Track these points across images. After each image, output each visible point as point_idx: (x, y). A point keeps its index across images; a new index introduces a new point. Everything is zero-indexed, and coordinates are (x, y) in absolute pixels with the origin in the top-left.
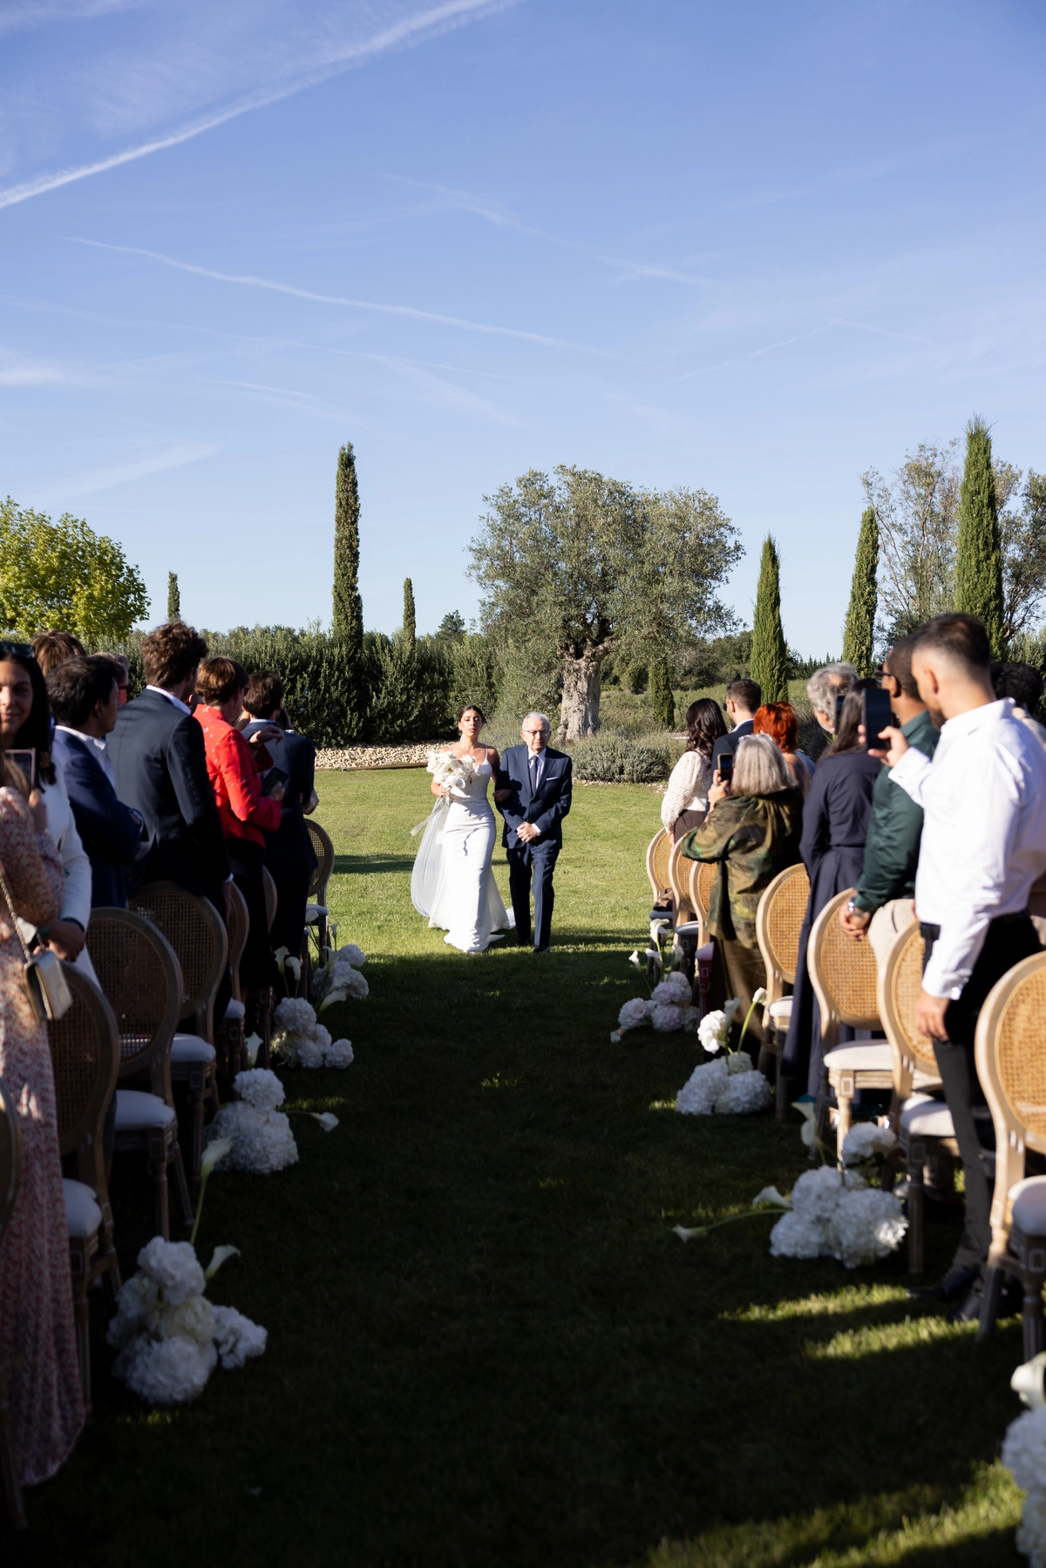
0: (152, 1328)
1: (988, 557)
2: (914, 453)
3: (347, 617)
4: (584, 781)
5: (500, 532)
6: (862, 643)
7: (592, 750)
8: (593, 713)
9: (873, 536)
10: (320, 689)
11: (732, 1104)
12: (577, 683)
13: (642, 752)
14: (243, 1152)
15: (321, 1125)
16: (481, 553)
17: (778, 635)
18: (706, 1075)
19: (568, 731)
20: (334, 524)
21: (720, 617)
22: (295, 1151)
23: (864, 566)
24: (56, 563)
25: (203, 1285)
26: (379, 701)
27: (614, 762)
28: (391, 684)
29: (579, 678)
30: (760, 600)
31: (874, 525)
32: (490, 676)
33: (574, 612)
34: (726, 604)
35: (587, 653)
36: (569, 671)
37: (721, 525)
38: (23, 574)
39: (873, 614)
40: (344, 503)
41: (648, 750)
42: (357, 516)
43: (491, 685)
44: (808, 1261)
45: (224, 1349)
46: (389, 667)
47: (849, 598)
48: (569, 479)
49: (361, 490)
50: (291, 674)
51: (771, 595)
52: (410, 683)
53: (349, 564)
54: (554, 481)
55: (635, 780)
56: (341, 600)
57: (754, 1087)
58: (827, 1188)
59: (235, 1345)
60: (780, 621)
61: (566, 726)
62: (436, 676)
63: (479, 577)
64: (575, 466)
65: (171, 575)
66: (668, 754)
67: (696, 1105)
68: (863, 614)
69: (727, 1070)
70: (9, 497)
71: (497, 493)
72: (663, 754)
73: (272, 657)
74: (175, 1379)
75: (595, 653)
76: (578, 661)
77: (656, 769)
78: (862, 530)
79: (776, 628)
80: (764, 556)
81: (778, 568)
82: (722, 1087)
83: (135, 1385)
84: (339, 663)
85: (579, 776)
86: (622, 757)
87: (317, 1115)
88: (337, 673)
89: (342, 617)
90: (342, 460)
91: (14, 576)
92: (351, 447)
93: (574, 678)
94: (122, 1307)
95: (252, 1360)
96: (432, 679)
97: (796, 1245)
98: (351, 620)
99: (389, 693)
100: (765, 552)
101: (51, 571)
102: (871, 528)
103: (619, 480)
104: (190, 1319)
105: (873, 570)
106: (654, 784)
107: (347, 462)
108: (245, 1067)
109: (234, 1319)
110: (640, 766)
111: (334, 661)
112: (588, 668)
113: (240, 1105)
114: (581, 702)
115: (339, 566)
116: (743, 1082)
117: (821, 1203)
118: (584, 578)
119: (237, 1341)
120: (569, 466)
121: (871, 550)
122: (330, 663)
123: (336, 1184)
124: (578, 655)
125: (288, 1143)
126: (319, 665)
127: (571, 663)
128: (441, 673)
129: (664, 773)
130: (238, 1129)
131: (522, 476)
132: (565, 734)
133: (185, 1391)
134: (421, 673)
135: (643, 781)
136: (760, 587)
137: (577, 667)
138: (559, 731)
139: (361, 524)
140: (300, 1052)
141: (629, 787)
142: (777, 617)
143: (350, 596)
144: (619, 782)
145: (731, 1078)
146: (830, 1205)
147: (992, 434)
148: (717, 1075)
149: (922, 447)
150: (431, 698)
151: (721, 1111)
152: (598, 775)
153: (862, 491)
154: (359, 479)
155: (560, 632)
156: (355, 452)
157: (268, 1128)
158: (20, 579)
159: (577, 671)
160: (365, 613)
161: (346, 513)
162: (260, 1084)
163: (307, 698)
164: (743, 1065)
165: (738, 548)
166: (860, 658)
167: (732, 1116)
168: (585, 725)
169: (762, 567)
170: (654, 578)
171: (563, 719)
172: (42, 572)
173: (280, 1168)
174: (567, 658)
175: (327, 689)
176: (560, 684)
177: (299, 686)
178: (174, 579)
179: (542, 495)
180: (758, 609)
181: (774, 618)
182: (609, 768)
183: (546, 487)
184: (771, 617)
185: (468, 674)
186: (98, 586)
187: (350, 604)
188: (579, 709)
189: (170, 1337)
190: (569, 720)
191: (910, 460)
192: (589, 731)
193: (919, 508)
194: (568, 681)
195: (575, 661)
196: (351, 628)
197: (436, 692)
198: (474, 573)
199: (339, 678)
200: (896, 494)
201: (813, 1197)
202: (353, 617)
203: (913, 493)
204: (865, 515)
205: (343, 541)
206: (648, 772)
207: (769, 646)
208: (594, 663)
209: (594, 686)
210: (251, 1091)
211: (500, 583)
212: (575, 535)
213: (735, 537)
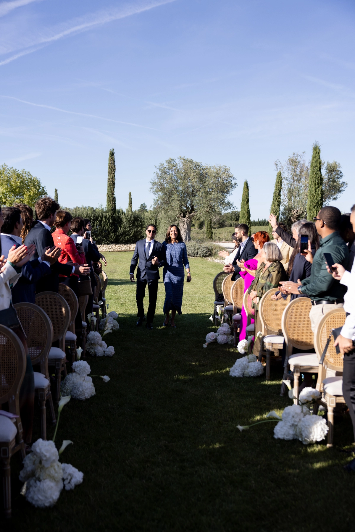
0: (37, 476)
1: (318, 187)
2: (291, 155)
3: (111, 203)
5: (160, 177)
8: (189, 235)
9: (280, 180)
10: (102, 226)
11: (250, 373)
13: (204, 248)
14: (75, 392)
15: (104, 380)
16: (154, 184)
17: (248, 212)
18: (241, 363)
20: (107, 174)
21: (229, 205)
22: (94, 391)
23: (277, 190)
24: (19, 184)
25: (58, 458)
26: (121, 230)
27: (195, 251)
28: (125, 225)
29: (184, 224)
30: (243, 200)
31: (281, 177)
33: (183, 203)
34: (231, 202)
35: (187, 216)
36: (181, 222)
37: (230, 177)
38: (8, 188)
39: (280, 205)
40: (111, 167)
41: (206, 247)
42: (115, 172)
45: (66, 482)
46: (124, 220)
47: (272, 200)
48: (182, 161)
49: (116, 163)
50: (93, 221)
51: (246, 199)
52: (131, 224)
53: (112, 187)
54: (177, 161)
55: (201, 257)
56: (109, 198)
57: (258, 367)
58: (296, 413)
60: (249, 207)
62: (139, 223)
63: (153, 192)
64: (184, 157)
65: (55, 189)
66: (212, 248)
67: (237, 373)
68: (277, 205)
69: (248, 361)
70: (5, 163)
71: (159, 165)
72: (211, 248)
73: (87, 215)
74: (46, 497)
75: (190, 216)
76: (184, 219)
77: (208, 253)
78: (277, 178)
79: (248, 209)
81: (249, 190)
82: (247, 367)
86: (197, 249)
87: (102, 377)
88: (107, 221)
89: (110, 203)
90: (111, 153)
91: (5, 188)
92: (113, 150)
93: (183, 224)
94: (25, 466)
95: (77, 486)
96: (138, 224)
97: (284, 434)
98: (112, 204)
99: (124, 227)
100: (245, 185)
101: (17, 187)
102: (280, 178)
103: (198, 162)
104: (52, 472)
105: (280, 191)
106: (208, 258)
107: (112, 154)
108: (76, 360)
109: (71, 469)
110: (203, 252)
111: (107, 217)
112: (187, 221)
113: (74, 374)
114: (185, 232)
115: (109, 187)
116: (254, 366)
117: (294, 419)
118: (187, 192)
119: (71, 479)
120: (182, 157)
121: (280, 185)
122: (106, 218)
123: (109, 405)
124: (184, 217)
125: (92, 388)
126: (102, 218)
127: (182, 219)
128: (141, 222)
129: (211, 254)
130: (74, 383)
131: (167, 160)
133: (50, 502)
134: (134, 221)
135: (204, 257)
136: (243, 196)
137: (184, 220)
139: (116, 174)
140: (96, 351)
141: (200, 259)
142: (248, 206)
143: (112, 196)
144: (196, 257)
145: (250, 364)
146: (297, 420)
147: (321, 148)
148: (244, 363)
149: (294, 154)
150: (137, 229)
151: (246, 375)
152: (190, 255)
153: (275, 167)
154: (116, 160)
155: (179, 209)
156: (115, 151)
157: (84, 383)
158: (7, 189)
159: (183, 222)
160: (116, 202)
161: (111, 170)
162: (82, 366)
163: (98, 229)
164: (254, 359)
165: (235, 184)
167: (250, 378)
168: (186, 239)
169: (244, 190)
170: (208, 193)
172: (14, 187)
173: (89, 398)
174: (180, 217)
175: (104, 226)
177: (95, 225)
178: (56, 190)
179: (174, 166)
180: (242, 203)
181: (247, 206)
182: (193, 253)
183: (175, 164)
184: (246, 206)
185: (149, 222)
186: (32, 192)
187: (112, 199)
189: (44, 480)
191: (290, 158)
193: (292, 173)
194: (181, 225)
196: (112, 207)
197: (139, 228)
198: (152, 190)
199: (108, 222)
200: (285, 168)
201: (291, 417)
202: (113, 203)
203: (290, 168)
204: (278, 173)
205: (110, 179)
206: (206, 254)
207: (245, 215)
208: (189, 219)
209: (189, 227)
210: (78, 369)
211: (160, 193)
212: (184, 179)
213: (234, 181)
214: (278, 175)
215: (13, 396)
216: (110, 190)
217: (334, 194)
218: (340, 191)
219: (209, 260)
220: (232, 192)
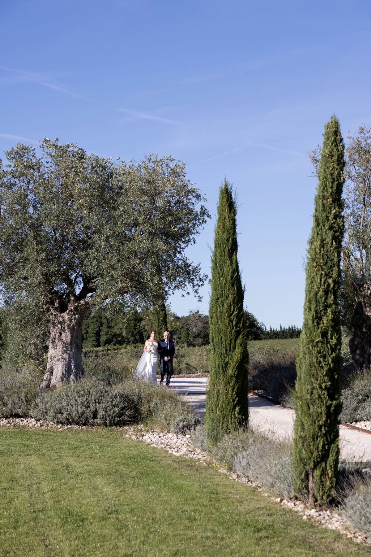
4: (60, 426)
6: (328, 275)
7: (68, 396)
8: (76, 361)
9: (338, 150)
12: (61, 334)
13: (116, 397)
17: (236, 281)
19: (53, 377)
21: (188, 273)
23: (329, 184)
27: (88, 407)
29: (63, 330)
30: (217, 245)
31: (338, 138)
33: (53, 268)
35: (70, 307)
36: (54, 323)
37: (189, 192)
39: (340, 241)
41: (122, 395)
48: (53, 152)
51: (228, 240)
54: (40, 154)
55: (107, 424)
60: (237, 267)
61: (51, 373)
64: (57, 140)
66: (140, 398)
68: (329, 240)
72: (136, 399)
75: (78, 306)
76: (62, 314)
77: (128, 413)
78: (326, 144)
79: (233, 273)
80: (221, 202)
81: (235, 213)
85: (55, 421)
86: (95, 403)
93: (60, 330)
100: (222, 198)
102: (335, 140)
105: (339, 190)
106: (126, 428)
110: (112, 411)
112: (71, 321)
114: (65, 352)
120: (53, 141)
121: (336, 166)
124: (63, 308)
127: (56, 316)
129: (134, 417)
131: (10, 149)
132: (50, 380)
135: (116, 424)
136: (217, 232)
137: (61, 319)
138: (45, 377)
141: (102, 431)
142: (234, 262)
144: (93, 426)
149: (362, 130)
152: (73, 420)
155: (43, 286)
159: (61, 323)
166: (326, 292)
168: (68, 372)
169: (219, 213)
170: (123, 238)
171: (49, 366)
174: (52, 312)
176: (46, 335)
179: (30, 166)
180: (215, 255)
181: (231, 263)
182: (83, 413)
183: (33, 160)
184: (229, 262)
188: (62, 358)
190: (54, 367)
192: (72, 377)
194: (55, 332)
195: (59, 314)
204: (328, 127)
206: (120, 417)
208: (77, 316)
209: (77, 337)
213: (201, 203)
214: (327, 133)
219: (127, 436)
220: (196, 237)
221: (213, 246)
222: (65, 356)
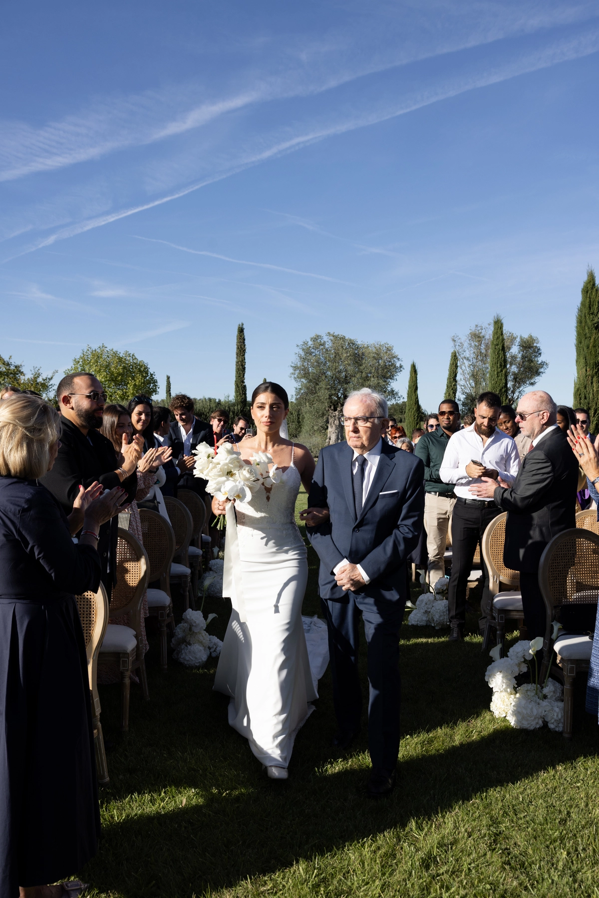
0: (188, 641)
1: (502, 371)
2: (473, 328)
3: (240, 394)
5: (304, 359)
9: (455, 362)
14: (212, 589)
16: (295, 368)
17: (417, 402)
19: (331, 441)
20: (235, 356)
21: (393, 394)
23: (452, 374)
24: (121, 371)
25: (205, 627)
29: (335, 419)
30: (410, 387)
32: (299, 418)
33: (333, 392)
34: (396, 389)
36: (331, 416)
37: (394, 357)
38: (108, 376)
39: (455, 394)
40: (239, 347)
42: (245, 353)
43: (299, 422)
44: (422, 627)
45: (212, 650)
47: (446, 387)
48: (332, 338)
49: (246, 342)
51: (414, 386)
53: (241, 372)
54: (325, 339)
56: (238, 387)
58: (429, 600)
59: (216, 649)
60: (418, 396)
61: (330, 439)
63: (295, 378)
64: (334, 333)
65: (167, 376)
68: (451, 393)
70: (103, 344)
71: (302, 343)
74: (196, 658)
76: (335, 412)
78: (451, 360)
79: (416, 399)
80: (411, 370)
81: (417, 375)
83: (182, 660)
84: (237, 413)
89: (238, 394)
90: (239, 329)
91: (104, 376)
92: (243, 324)
94: (176, 634)
97: (418, 621)
100: (412, 368)
101: (119, 374)
102: (455, 358)
103: (352, 338)
104: (201, 638)
105: (456, 376)
107: (241, 330)
109: (216, 640)
112: (339, 415)
113: (211, 572)
114: (336, 429)
115: (237, 373)
117: (427, 606)
118: (337, 378)
119: (217, 647)
120: (332, 333)
121: (455, 368)
122: (233, 413)
124: (335, 410)
127: (332, 413)
131: (312, 337)
132: (329, 442)
133: (199, 662)
136: (409, 382)
137: (334, 415)
138: (327, 441)
139: (246, 356)
142: (416, 395)
143: (242, 385)
146: (430, 606)
147: (503, 321)
149: (477, 326)
153: (452, 344)
154: (246, 338)
155: (328, 400)
156: (244, 327)
158: (106, 377)
159: (335, 416)
160: (247, 392)
161: (241, 351)
162: (219, 565)
165: (401, 367)
169: (410, 374)
171: (328, 436)
172: (116, 375)
174: (330, 411)
176: (327, 422)
178: (168, 378)
179: (321, 344)
180: (409, 391)
183: (322, 341)
184: (414, 395)
185: (290, 418)
186: (138, 381)
187: (242, 388)
189: (194, 644)
190: (331, 436)
191: (471, 331)
193: (475, 351)
194: (331, 420)
196: (242, 398)
198: (293, 376)
200: (466, 345)
201: (424, 604)
202: (243, 394)
203: (473, 344)
204: (452, 353)
205: (239, 363)
207: (413, 406)
210: (215, 567)
211: (303, 380)
212: (334, 361)
213: (400, 362)
214: (452, 356)
215: (164, 574)
216: (239, 377)
217: (531, 378)
218: (538, 373)
220: (397, 377)
221: (408, 389)
222: (336, 431)
